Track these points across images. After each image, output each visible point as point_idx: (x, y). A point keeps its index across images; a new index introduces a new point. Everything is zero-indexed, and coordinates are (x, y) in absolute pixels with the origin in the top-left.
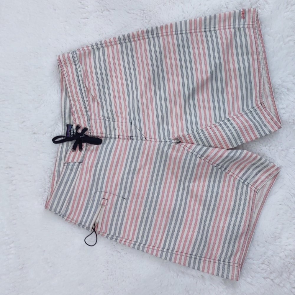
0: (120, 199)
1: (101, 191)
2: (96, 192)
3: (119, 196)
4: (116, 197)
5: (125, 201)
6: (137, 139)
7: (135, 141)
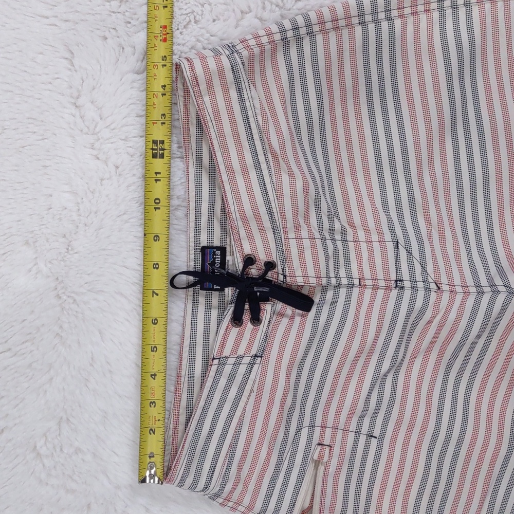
0: (363, 439)
1: (312, 426)
2: (299, 430)
3: (358, 433)
4: (351, 437)
5: (374, 442)
6: (414, 289)
7: (407, 293)
